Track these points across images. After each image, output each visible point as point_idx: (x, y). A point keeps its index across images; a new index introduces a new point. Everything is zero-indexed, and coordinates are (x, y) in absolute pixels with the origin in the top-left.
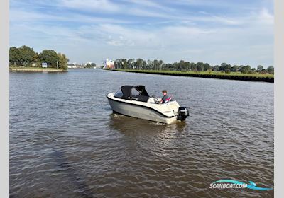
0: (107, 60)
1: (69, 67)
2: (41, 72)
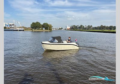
0: (67, 26)
1: (53, 29)
2: (43, 31)
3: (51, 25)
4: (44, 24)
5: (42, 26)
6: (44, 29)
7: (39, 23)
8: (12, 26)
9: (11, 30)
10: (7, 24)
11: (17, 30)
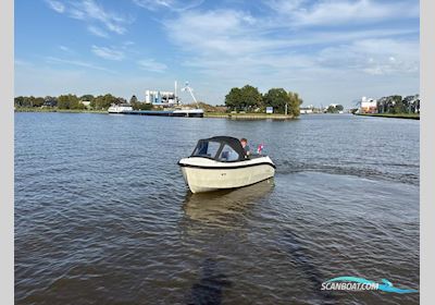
0: (364, 98)
1: (302, 112)
3: (296, 96)
4: (272, 92)
5: (264, 99)
6: (271, 111)
7: (255, 91)
8: (171, 101)
9: (166, 115)
10: (155, 93)
11: (183, 115)
